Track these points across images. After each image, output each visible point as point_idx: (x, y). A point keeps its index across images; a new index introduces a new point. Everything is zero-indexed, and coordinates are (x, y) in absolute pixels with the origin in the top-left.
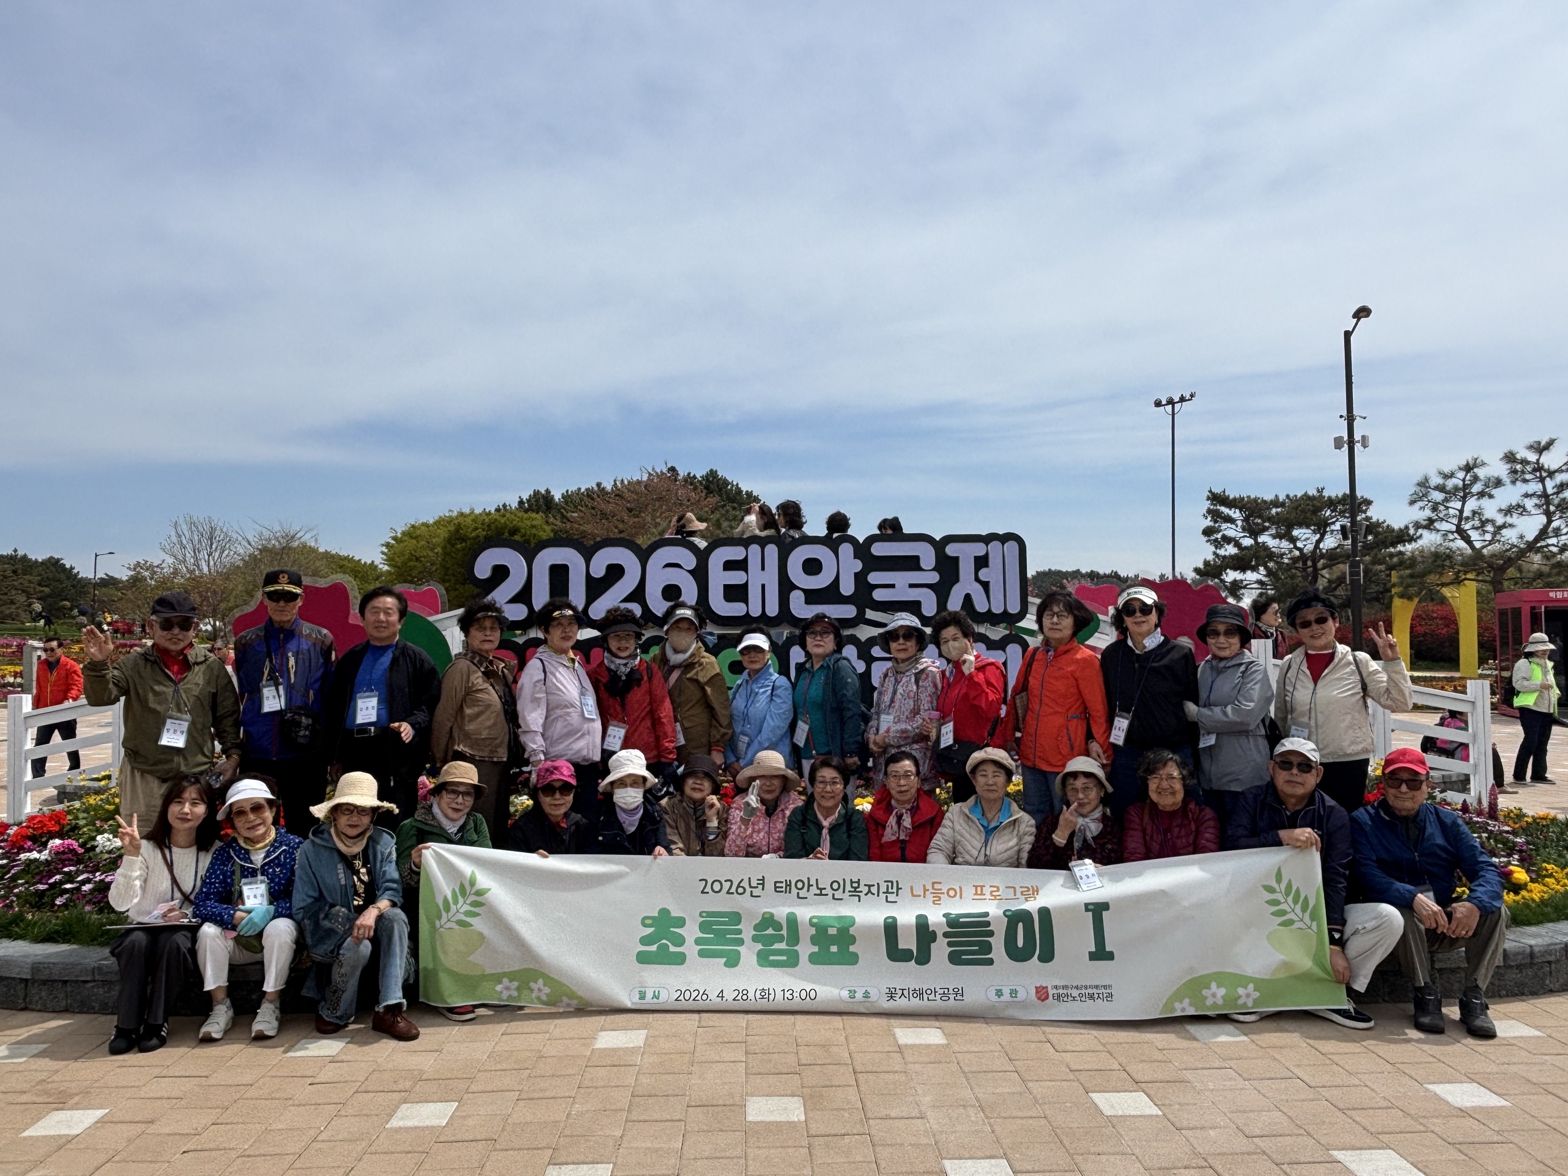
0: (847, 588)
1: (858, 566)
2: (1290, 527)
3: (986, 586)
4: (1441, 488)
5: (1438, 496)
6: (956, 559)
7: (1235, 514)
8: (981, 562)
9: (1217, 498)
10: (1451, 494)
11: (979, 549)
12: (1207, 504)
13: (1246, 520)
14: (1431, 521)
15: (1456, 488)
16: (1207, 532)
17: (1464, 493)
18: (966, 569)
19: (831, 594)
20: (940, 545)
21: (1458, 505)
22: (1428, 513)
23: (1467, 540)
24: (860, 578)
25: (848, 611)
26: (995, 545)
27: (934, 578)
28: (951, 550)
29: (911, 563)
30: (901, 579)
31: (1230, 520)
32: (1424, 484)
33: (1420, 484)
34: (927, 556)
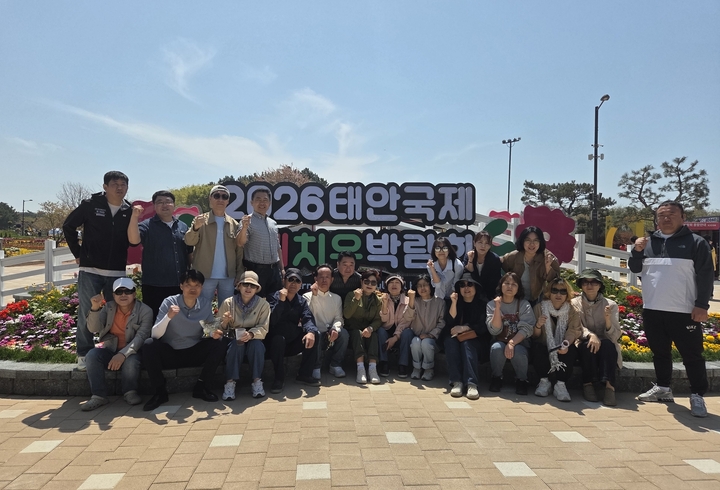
0: (393, 207)
1: (398, 197)
2: (559, 197)
3: (457, 207)
4: (632, 179)
5: (631, 182)
6: (443, 195)
7: (536, 191)
8: (455, 196)
9: (529, 185)
10: (638, 181)
11: (454, 190)
12: (524, 187)
13: (540, 194)
14: (628, 193)
15: (640, 178)
16: (523, 199)
17: (643, 181)
18: (448, 199)
19: (385, 210)
20: (436, 188)
21: (640, 186)
22: (627, 189)
23: (644, 203)
24: (399, 203)
25: (394, 218)
26: (461, 189)
27: (433, 203)
28: (441, 190)
29: (423, 196)
30: (418, 203)
31: (534, 194)
32: (625, 177)
33: (623, 177)
34: (431, 194)
